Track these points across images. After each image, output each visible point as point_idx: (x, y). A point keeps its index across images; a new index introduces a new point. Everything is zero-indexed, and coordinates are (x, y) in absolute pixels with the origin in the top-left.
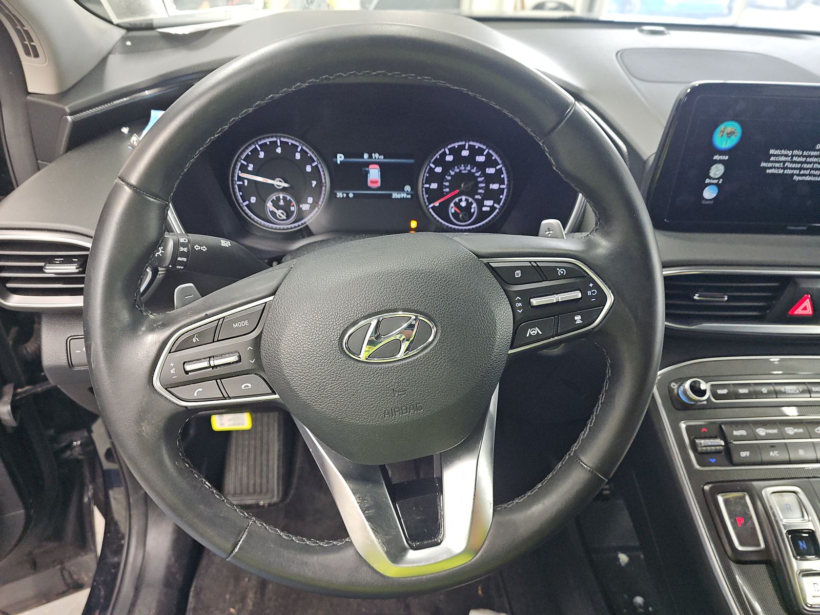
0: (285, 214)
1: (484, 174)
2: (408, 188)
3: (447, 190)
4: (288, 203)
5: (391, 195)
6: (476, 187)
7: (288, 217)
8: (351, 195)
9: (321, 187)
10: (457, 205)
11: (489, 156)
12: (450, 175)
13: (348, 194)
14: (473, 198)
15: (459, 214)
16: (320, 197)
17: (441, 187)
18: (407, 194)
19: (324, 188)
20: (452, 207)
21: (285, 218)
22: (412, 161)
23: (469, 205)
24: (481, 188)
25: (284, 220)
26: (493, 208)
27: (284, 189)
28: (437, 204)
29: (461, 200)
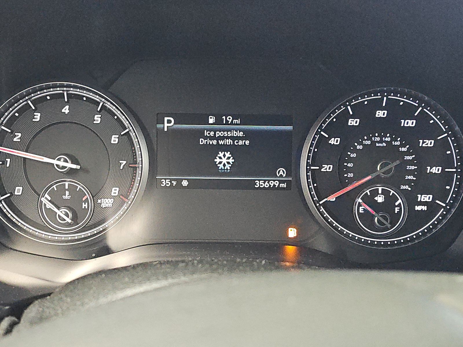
0: (70, 215)
1: (415, 149)
2: (282, 172)
3: (351, 175)
4: (77, 195)
5: (253, 182)
6: (401, 170)
7: (75, 219)
8: (185, 183)
9: (135, 168)
10: (369, 200)
11: (423, 118)
12: (355, 150)
13: (179, 181)
14: (397, 189)
15: (373, 216)
16: (131, 186)
17: (340, 169)
18: (281, 182)
19: (139, 171)
20: (360, 205)
21: (70, 221)
22: (290, 128)
23: (390, 200)
24: (411, 172)
25: (69, 225)
26: (432, 207)
27: (71, 172)
28: (332, 198)
29: (375, 193)
